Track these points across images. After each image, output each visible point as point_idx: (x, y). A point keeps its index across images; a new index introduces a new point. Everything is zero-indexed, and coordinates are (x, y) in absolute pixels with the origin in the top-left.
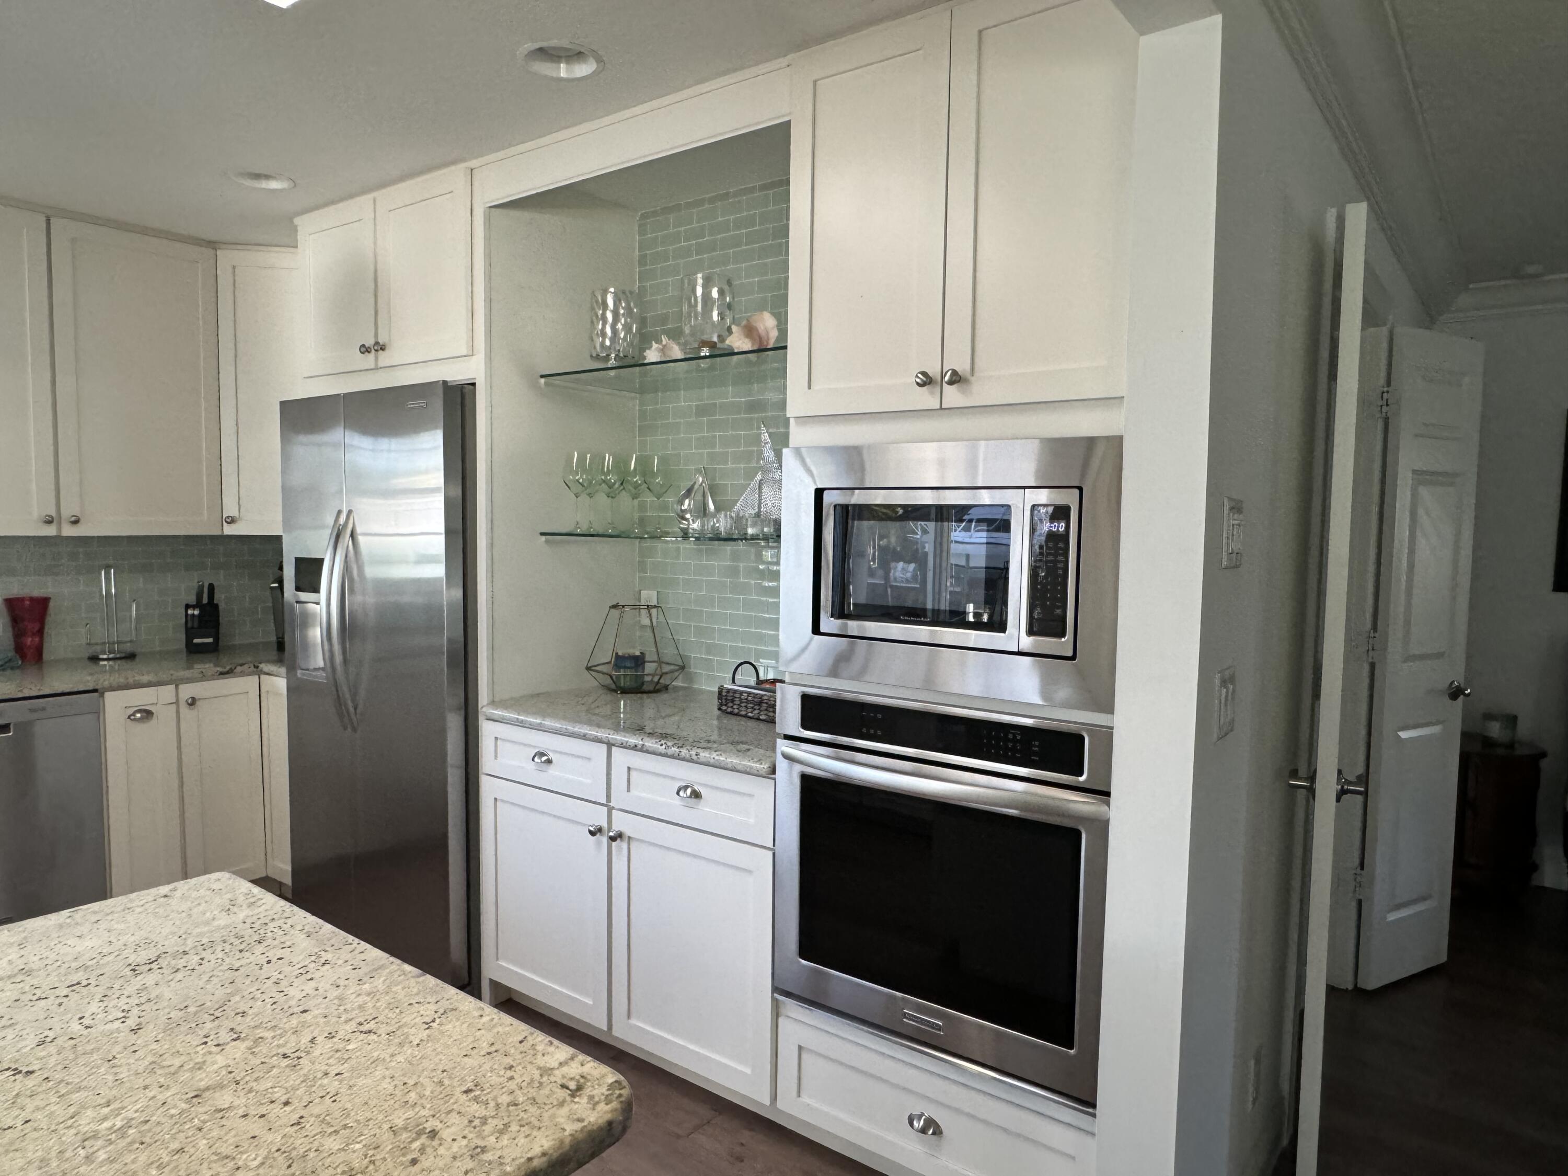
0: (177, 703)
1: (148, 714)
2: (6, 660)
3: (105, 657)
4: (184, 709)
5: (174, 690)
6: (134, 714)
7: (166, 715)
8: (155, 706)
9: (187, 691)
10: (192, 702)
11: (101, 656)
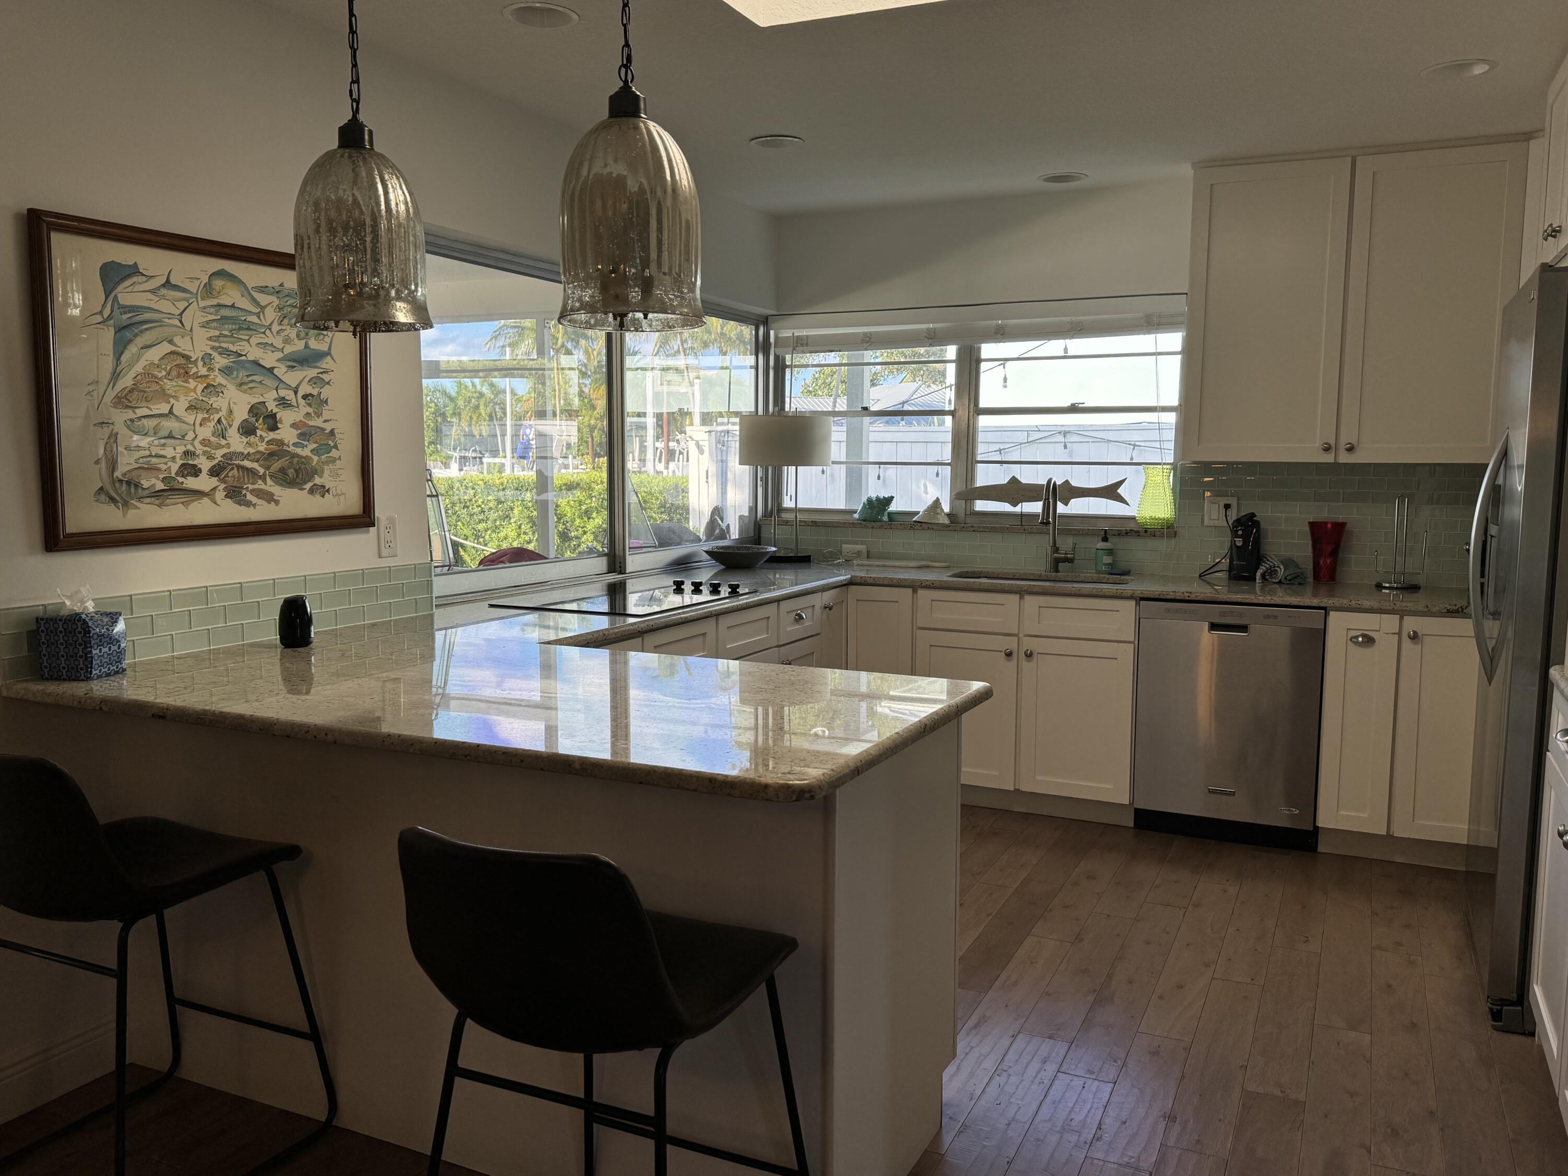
0: (1399, 634)
1: (1369, 641)
2: (1295, 575)
3: (1387, 585)
4: (1406, 642)
5: (1398, 621)
6: (1357, 637)
7: (1386, 645)
8: (1377, 633)
9: (1412, 623)
10: (1414, 637)
11: (1384, 585)
